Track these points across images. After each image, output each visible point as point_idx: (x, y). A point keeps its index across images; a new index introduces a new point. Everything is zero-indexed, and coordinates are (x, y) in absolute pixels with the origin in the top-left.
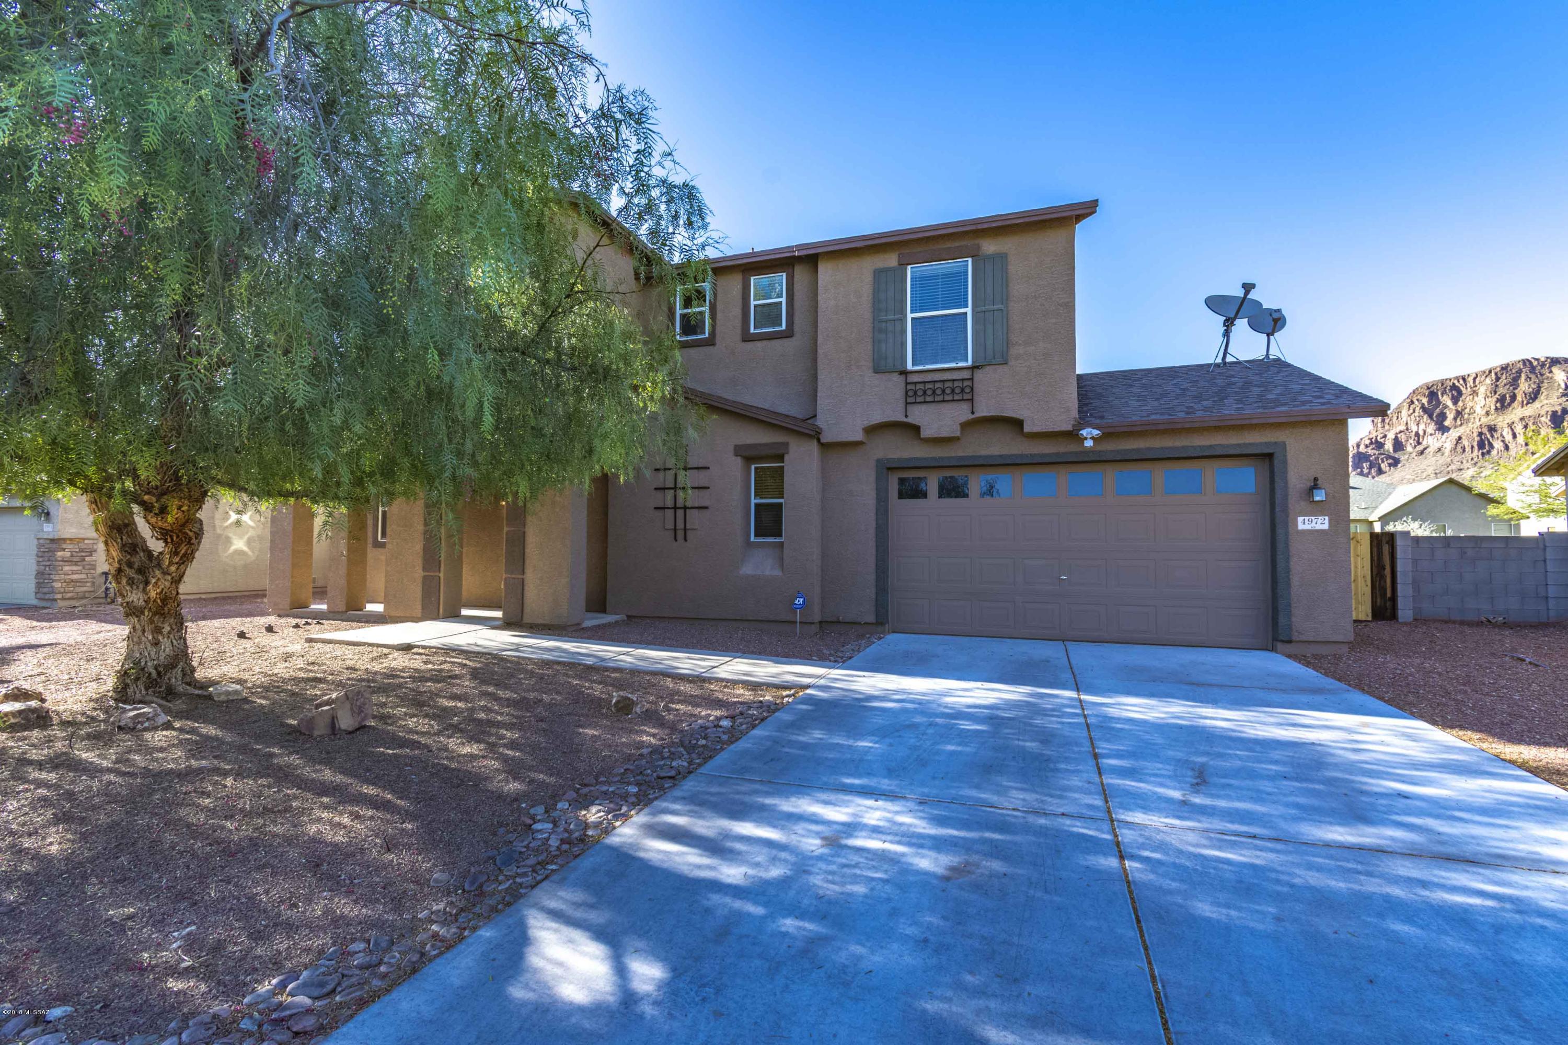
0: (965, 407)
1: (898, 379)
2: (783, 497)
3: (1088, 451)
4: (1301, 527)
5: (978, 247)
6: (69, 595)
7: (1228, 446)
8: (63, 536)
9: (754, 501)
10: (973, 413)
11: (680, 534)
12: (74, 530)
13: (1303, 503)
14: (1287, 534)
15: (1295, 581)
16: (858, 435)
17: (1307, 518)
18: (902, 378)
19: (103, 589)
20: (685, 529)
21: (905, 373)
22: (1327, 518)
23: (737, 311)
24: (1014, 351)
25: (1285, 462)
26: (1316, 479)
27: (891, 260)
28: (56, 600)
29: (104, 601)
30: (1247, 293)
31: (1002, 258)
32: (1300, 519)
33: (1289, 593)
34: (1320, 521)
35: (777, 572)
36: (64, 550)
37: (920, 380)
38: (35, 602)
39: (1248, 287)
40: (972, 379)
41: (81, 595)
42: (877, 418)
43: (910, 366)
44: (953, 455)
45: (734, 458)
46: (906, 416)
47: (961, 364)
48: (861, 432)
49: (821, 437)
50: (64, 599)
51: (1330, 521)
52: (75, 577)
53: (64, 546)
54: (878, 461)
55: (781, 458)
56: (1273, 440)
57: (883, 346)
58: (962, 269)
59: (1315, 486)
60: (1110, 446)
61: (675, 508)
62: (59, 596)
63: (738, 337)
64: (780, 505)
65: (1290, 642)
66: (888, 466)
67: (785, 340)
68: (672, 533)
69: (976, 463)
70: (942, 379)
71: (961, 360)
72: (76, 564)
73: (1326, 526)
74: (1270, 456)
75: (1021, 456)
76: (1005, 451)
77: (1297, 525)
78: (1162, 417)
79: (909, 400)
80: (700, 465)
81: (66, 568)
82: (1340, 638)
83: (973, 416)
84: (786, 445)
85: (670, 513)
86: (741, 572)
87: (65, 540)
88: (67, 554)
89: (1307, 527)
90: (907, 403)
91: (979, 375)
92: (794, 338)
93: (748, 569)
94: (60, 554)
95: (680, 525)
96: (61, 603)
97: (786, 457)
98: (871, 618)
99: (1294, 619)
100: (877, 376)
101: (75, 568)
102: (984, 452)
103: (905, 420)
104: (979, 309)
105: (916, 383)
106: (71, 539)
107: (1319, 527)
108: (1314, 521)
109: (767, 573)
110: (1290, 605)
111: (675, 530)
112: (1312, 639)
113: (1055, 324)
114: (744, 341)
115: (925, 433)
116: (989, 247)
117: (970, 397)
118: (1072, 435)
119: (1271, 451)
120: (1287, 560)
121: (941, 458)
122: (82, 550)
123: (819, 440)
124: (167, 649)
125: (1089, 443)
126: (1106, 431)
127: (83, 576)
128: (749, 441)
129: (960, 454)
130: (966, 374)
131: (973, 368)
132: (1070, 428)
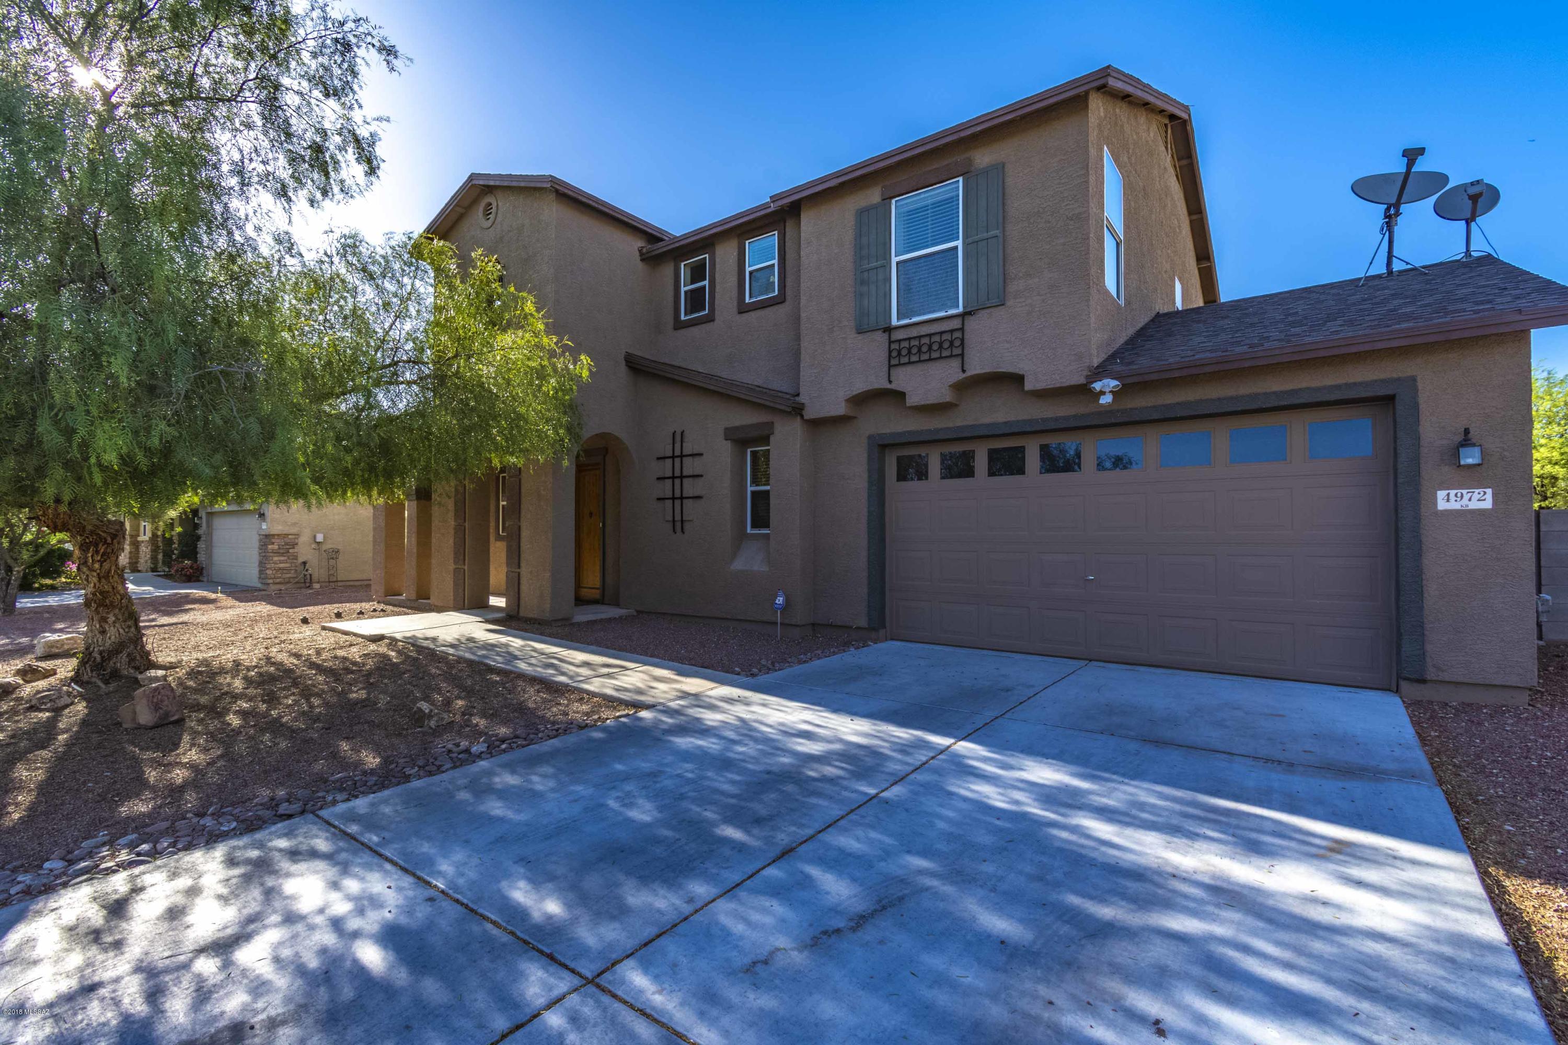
0: (955, 363)
1: (881, 338)
2: (768, 484)
3: (1107, 411)
4: (1442, 505)
5: (970, 161)
6: (278, 580)
7: (1318, 389)
8: (272, 533)
9: (750, 489)
10: (964, 371)
11: (678, 525)
12: (280, 527)
13: (1446, 469)
14: (1417, 518)
15: (1432, 590)
16: (840, 409)
17: (1453, 492)
18: (886, 335)
19: (302, 575)
20: (682, 521)
21: (889, 330)
22: (1489, 491)
23: (733, 280)
24: (1012, 288)
25: (1416, 407)
26: (1467, 431)
27: (873, 196)
28: (268, 584)
29: (303, 585)
30: (1410, 164)
31: (1000, 168)
32: (1441, 494)
33: (1421, 608)
34: (1476, 496)
35: (765, 568)
36: (273, 543)
37: (905, 337)
38: (259, 585)
39: (1412, 155)
40: (962, 329)
41: (287, 580)
42: (860, 386)
43: (895, 322)
44: (951, 425)
45: (725, 442)
46: (890, 382)
47: (952, 312)
48: (843, 404)
49: (804, 413)
50: (275, 583)
51: (1494, 495)
52: (282, 565)
53: (273, 540)
54: (870, 437)
55: (765, 440)
56: (1395, 375)
57: (866, 302)
58: (954, 194)
59: (1466, 441)
60: (1142, 402)
61: (673, 499)
62: (271, 581)
63: (735, 310)
64: (768, 492)
65: (1422, 681)
66: (881, 443)
67: (776, 307)
68: (671, 525)
69: (976, 434)
70: (929, 332)
71: (951, 307)
72: (282, 554)
73: (1488, 504)
74: (1390, 399)
75: (1030, 422)
76: (1012, 417)
77: (1435, 504)
78: (1213, 355)
79: (893, 362)
80: (695, 452)
81: (276, 559)
82: (1513, 680)
83: (964, 375)
84: (771, 425)
85: (669, 503)
86: (732, 568)
87: (273, 535)
88: (276, 547)
89: (1454, 505)
90: (890, 366)
91: (972, 324)
92: (787, 303)
93: (738, 565)
94: (270, 547)
95: (678, 517)
96: (273, 587)
97: (772, 438)
98: (863, 622)
99: (1429, 647)
100: (860, 337)
101: (282, 558)
102: (986, 420)
103: (889, 386)
104: (970, 240)
105: (900, 341)
106: (278, 535)
107: (1474, 505)
108: (1466, 497)
109: (756, 568)
110: (1421, 625)
111: (674, 521)
112: (1461, 679)
113: (1064, 244)
114: (740, 313)
115: (912, 400)
116: (983, 158)
117: (960, 352)
118: (1083, 391)
119: (1390, 392)
120: (1418, 555)
121: (937, 431)
122: (287, 544)
123: (802, 416)
124: (113, 637)
125: (1106, 399)
126: (1129, 381)
127: (287, 565)
128: (737, 423)
129: (959, 423)
130: (956, 324)
131: (963, 316)
132: (1082, 380)
